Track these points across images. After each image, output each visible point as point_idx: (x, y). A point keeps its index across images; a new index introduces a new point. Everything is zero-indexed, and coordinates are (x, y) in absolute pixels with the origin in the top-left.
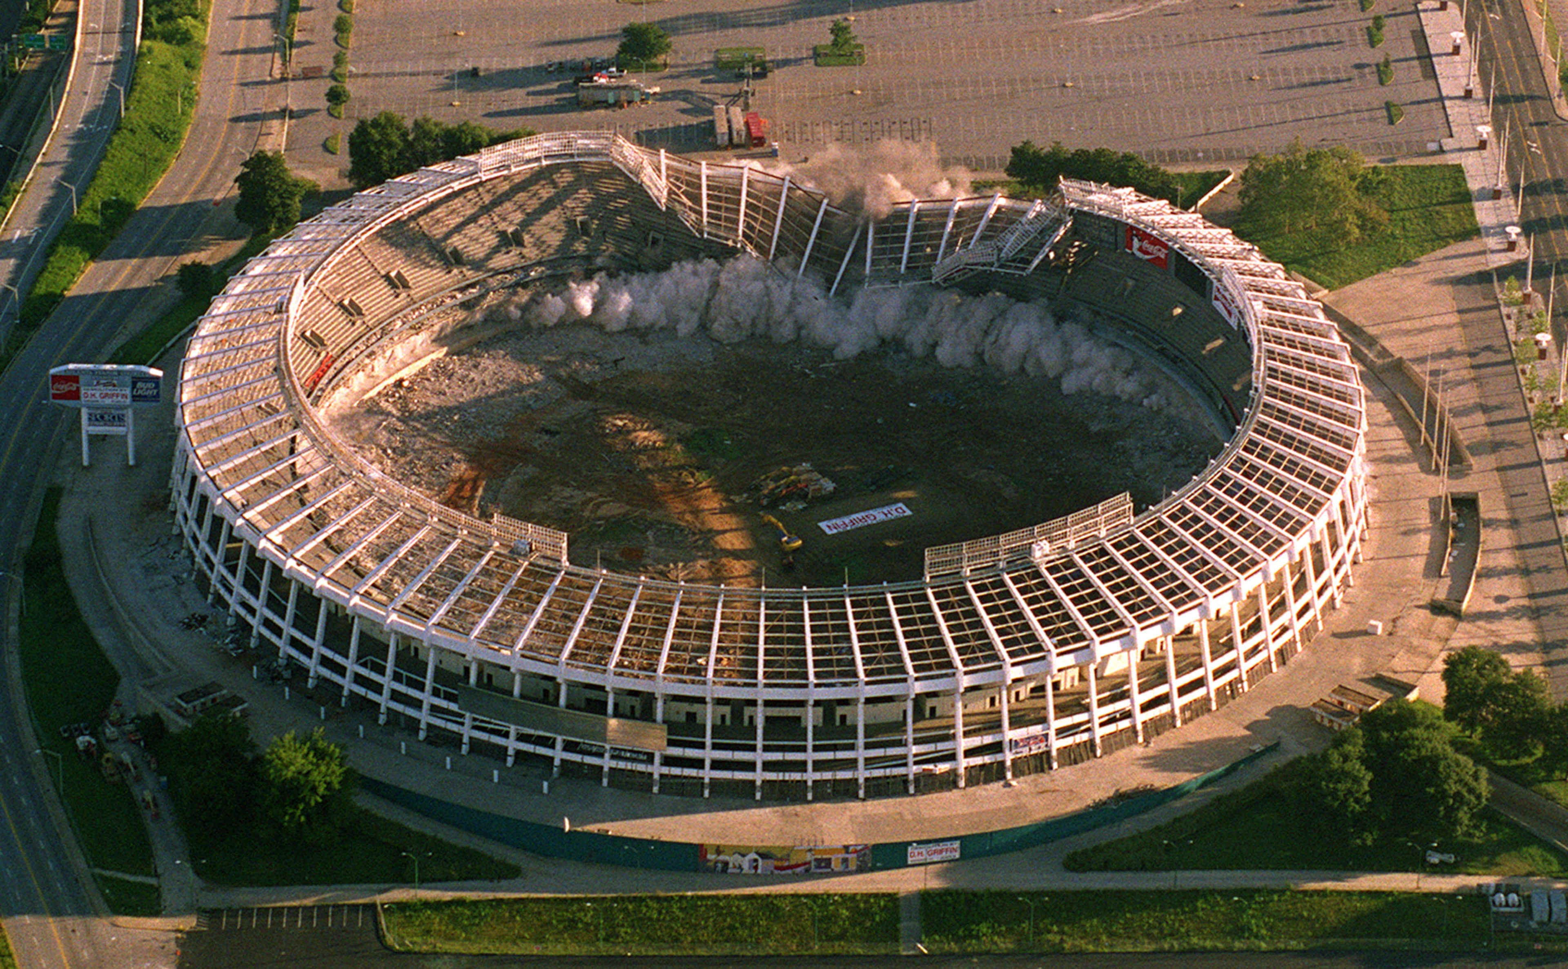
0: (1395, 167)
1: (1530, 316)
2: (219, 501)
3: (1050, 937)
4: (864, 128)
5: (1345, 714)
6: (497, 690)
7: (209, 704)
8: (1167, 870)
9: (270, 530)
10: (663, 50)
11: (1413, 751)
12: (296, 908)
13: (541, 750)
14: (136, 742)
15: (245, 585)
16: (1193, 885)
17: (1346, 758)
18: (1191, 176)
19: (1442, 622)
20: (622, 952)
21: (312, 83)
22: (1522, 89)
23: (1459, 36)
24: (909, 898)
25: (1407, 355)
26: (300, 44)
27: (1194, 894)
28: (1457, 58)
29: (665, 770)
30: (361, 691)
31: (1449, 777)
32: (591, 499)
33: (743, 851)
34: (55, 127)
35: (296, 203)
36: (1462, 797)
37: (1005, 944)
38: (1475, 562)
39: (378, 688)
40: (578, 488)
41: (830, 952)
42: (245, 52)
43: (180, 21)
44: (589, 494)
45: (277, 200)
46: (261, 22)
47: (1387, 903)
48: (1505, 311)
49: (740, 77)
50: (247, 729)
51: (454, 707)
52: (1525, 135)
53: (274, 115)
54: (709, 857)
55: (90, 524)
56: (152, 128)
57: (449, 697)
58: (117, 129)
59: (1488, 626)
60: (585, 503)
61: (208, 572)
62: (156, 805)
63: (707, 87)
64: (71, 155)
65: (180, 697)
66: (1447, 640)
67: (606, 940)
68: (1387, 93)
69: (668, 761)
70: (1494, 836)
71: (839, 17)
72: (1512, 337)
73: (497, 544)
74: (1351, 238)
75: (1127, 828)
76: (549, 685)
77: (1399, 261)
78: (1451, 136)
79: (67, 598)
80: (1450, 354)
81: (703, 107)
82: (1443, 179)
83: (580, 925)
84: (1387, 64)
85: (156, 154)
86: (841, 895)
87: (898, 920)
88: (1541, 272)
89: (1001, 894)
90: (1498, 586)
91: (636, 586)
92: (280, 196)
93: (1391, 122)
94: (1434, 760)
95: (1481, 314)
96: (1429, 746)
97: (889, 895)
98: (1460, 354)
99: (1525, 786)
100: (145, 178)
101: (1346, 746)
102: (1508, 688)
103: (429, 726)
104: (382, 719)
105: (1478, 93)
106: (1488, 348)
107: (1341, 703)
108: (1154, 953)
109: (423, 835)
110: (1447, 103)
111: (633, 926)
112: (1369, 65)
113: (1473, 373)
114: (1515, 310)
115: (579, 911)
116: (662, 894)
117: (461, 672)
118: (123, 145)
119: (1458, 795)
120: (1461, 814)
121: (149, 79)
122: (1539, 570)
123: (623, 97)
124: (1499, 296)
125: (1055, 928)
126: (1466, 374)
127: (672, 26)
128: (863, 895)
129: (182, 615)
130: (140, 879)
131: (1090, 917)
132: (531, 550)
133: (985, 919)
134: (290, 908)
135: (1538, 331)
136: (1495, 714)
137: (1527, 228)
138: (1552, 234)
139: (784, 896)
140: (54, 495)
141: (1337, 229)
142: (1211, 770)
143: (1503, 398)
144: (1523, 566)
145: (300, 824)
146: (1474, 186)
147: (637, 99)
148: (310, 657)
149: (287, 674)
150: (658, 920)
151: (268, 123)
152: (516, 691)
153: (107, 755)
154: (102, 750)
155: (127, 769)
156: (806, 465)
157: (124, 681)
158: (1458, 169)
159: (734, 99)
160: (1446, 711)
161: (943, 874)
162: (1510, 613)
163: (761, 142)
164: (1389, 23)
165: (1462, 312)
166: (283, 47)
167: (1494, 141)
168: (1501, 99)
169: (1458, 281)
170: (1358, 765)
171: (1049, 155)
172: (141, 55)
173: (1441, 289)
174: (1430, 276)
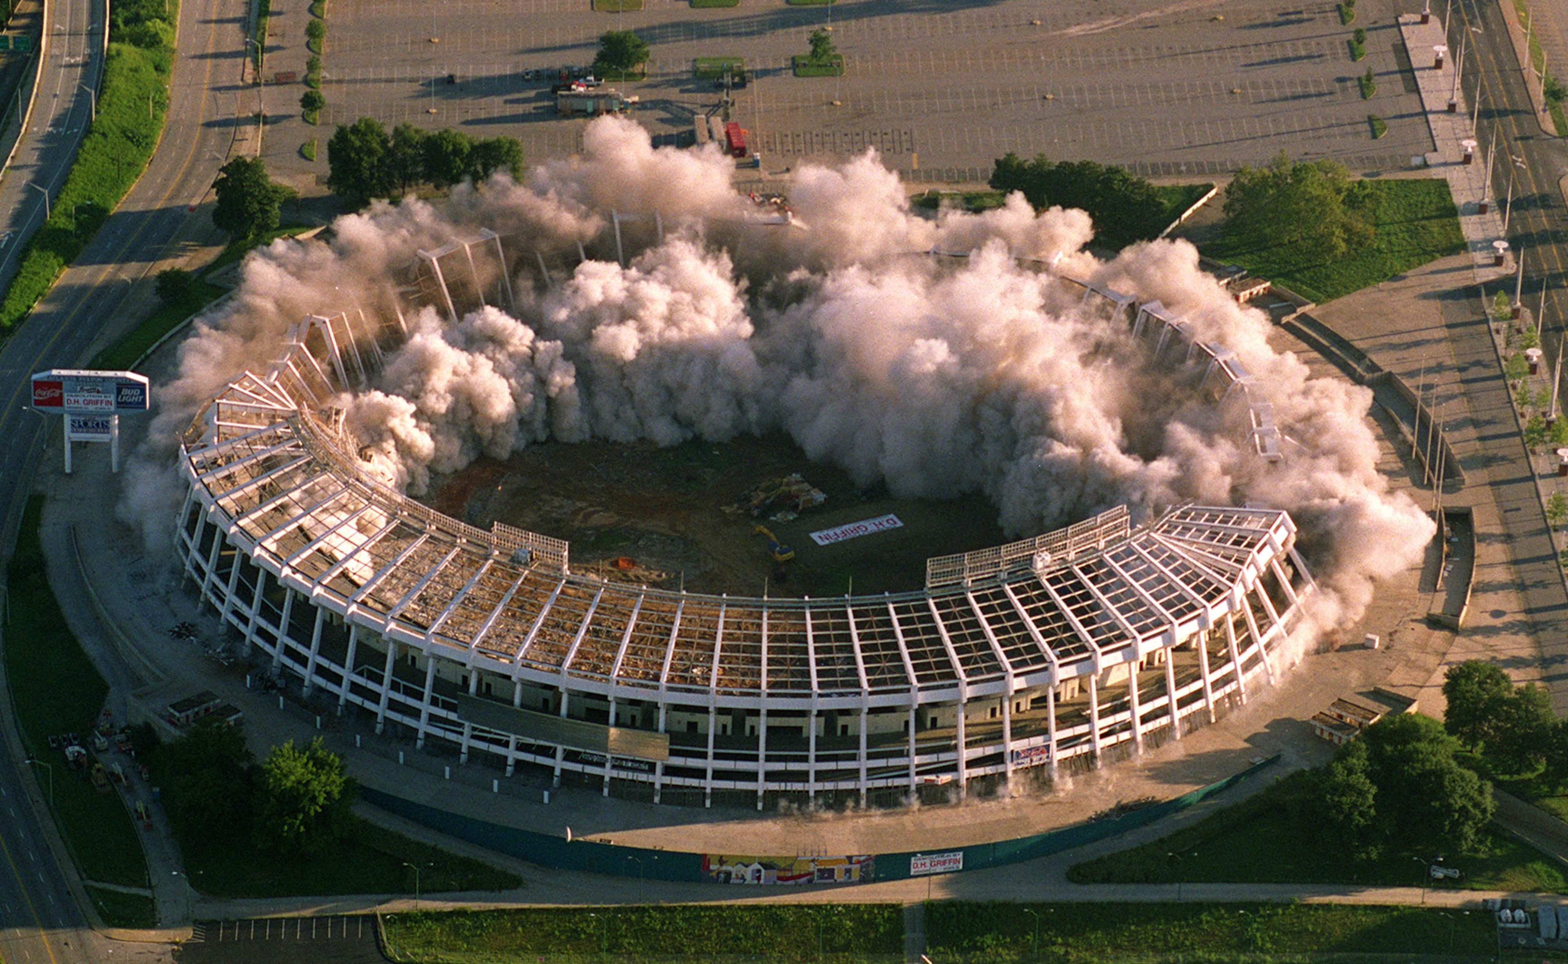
0: (1379, 182)
1: (1519, 331)
2: (212, 508)
3: (1055, 949)
4: (846, 139)
5: (1344, 727)
6: (497, 699)
7: (202, 713)
8: (1171, 881)
9: (265, 538)
10: (639, 60)
11: (1419, 765)
12: (294, 920)
13: (541, 760)
14: (127, 753)
15: (237, 594)
16: (1198, 896)
17: (1350, 771)
18: (1174, 190)
19: (1439, 637)
21: (287, 88)
22: (1505, 103)
23: (1442, 50)
24: (912, 909)
25: (1395, 370)
26: (271, 49)
27: (1198, 907)
28: (1440, 72)
29: (667, 780)
30: (358, 700)
31: (1454, 791)
32: (581, 509)
33: (746, 862)
34: (23, 130)
35: (275, 211)
36: (1468, 812)
37: (1009, 956)
38: (1471, 575)
39: (375, 697)
40: (569, 498)
42: (216, 56)
43: (148, 23)
44: (579, 504)
45: (256, 206)
46: (230, 26)
47: (1392, 918)
48: (1493, 325)
49: (719, 87)
50: (243, 739)
51: (453, 716)
52: (1510, 148)
53: (247, 121)
54: (712, 867)
55: (72, 532)
56: (123, 132)
57: (446, 706)
58: (88, 131)
59: (1486, 640)
60: (576, 512)
61: (199, 580)
62: (148, 817)
63: (686, 96)
64: (41, 158)
65: (172, 706)
66: (1444, 654)
67: (609, 951)
68: (1370, 107)
69: (669, 771)
70: (1498, 851)
71: (816, 27)
72: (1501, 352)
73: (497, 553)
74: (1338, 252)
75: (1129, 838)
76: (549, 694)
77: (1386, 275)
78: (1435, 150)
79: (53, 607)
80: (1439, 368)
81: (683, 117)
82: (1428, 193)
83: (583, 936)
84: (1369, 78)
85: (128, 159)
86: (844, 906)
87: (902, 931)
88: (1531, 287)
89: (1006, 905)
90: (1493, 601)
91: (638, 595)
92: (260, 203)
93: (1374, 137)
94: (1439, 774)
95: (1469, 329)
96: (1434, 760)
97: (893, 906)
98: (1450, 368)
99: (1527, 801)
100: (118, 184)
101: (1349, 759)
102: (1511, 703)
103: (427, 735)
104: (379, 728)
105: (1462, 107)
106: (1478, 363)
107: (1340, 716)
109: (422, 845)
110: (1431, 117)
111: (635, 937)
112: (1350, 79)
113: (1463, 388)
114: (1505, 325)
115: (581, 921)
116: (666, 904)
117: (460, 681)
118: (94, 149)
119: (1463, 810)
120: (1466, 829)
121: (118, 82)
122: (1535, 585)
123: (602, 106)
124: (1488, 311)
125: (1060, 940)
126: (1456, 389)
127: (652, 35)
128: (867, 906)
129: (172, 624)
130: (134, 891)
131: (1094, 929)
132: (532, 559)
133: (990, 930)
134: (288, 920)
135: (1529, 346)
136: (1497, 728)
137: (1515, 243)
138: (1540, 249)
139: (787, 907)
140: (36, 503)
141: (1324, 244)
142: (1212, 781)
143: (1495, 412)
144: (1519, 581)
145: (298, 833)
146: (1459, 199)
147: (616, 107)
148: (305, 666)
149: (281, 683)
150: (661, 930)
151: (242, 128)
152: (517, 701)
153: (97, 766)
154: (93, 761)
155: (119, 780)
156: (796, 476)
157: (112, 689)
158: (1443, 184)
159: (713, 108)
160: (1447, 725)
161: (946, 885)
162: (1508, 627)
163: (742, 152)
164: (1370, 37)
165: (1450, 326)
166: (255, 52)
167: (1479, 155)
168: (1485, 115)
169: (1446, 296)
170: (1362, 778)
171: (1033, 168)
172: (109, 58)
173: (1430, 303)
174: (1417, 290)
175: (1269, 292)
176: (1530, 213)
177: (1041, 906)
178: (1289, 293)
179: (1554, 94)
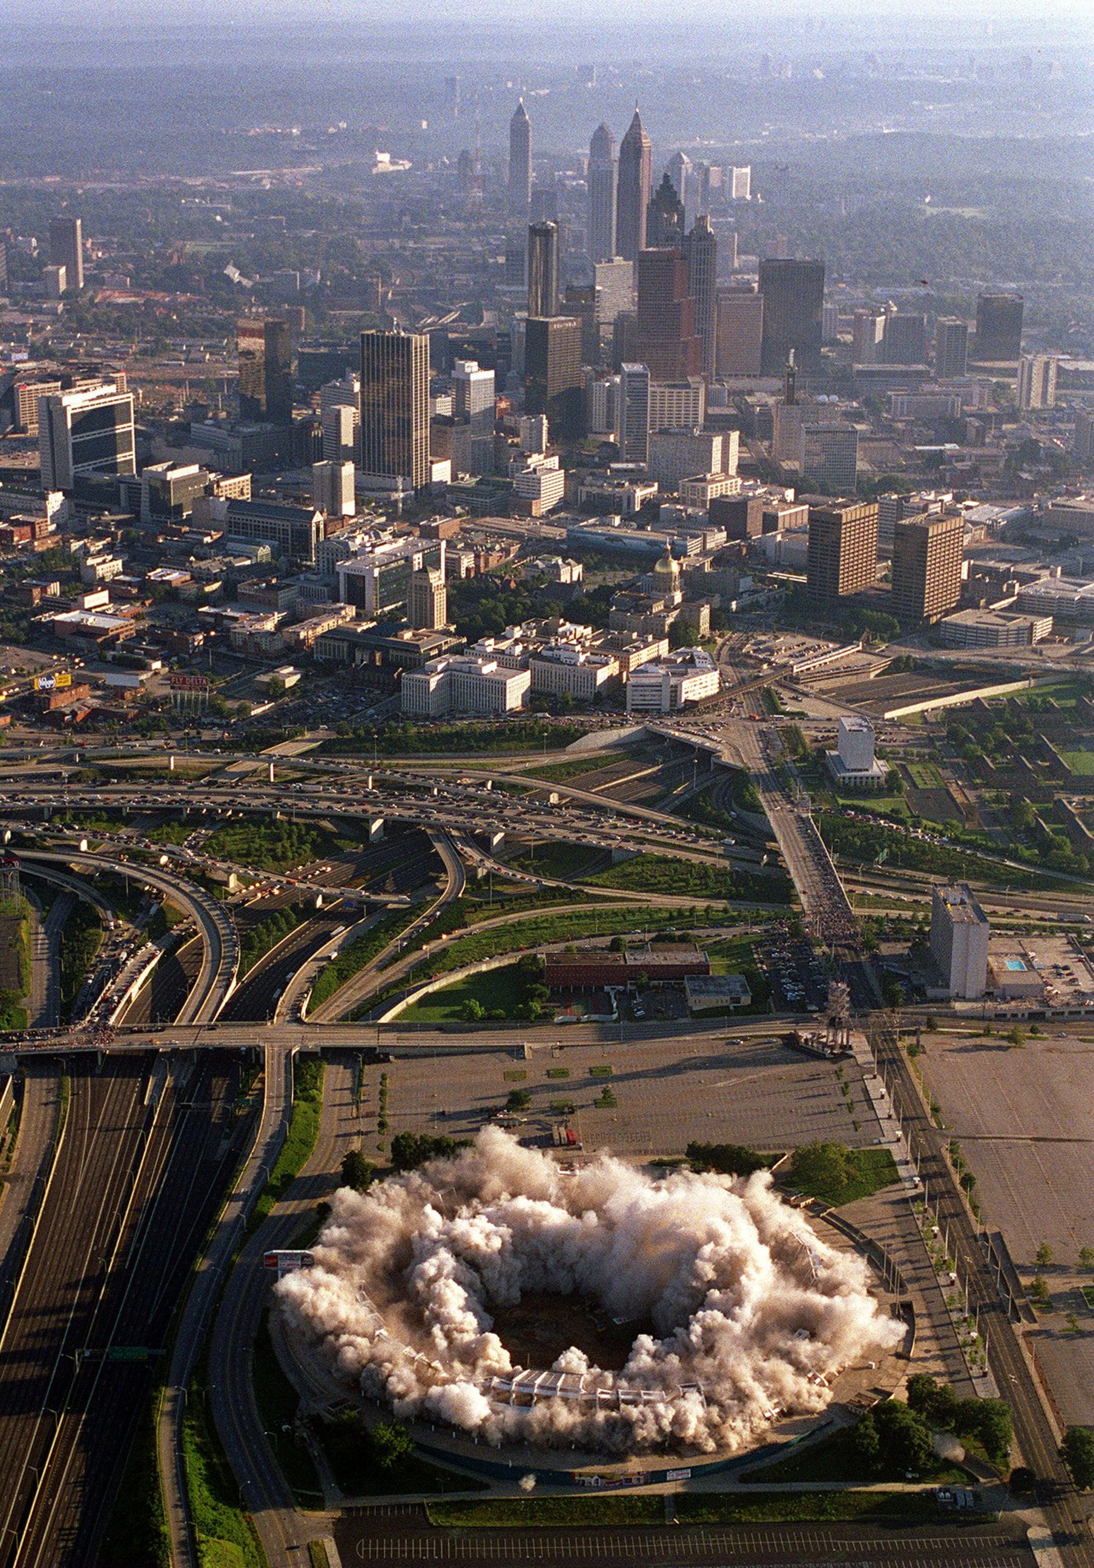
0: (860, 1151)
1: (927, 1219)
3: (734, 1515)
4: (620, 1136)
5: (862, 1406)
7: (343, 1409)
8: (787, 1482)
10: (527, 1102)
11: (897, 1425)
14: (309, 1428)
16: (799, 1489)
17: (866, 1428)
18: (768, 1156)
19: (901, 1363)
20: (538, 1524)
21: (371, 1118)
22: (913, 1115)
23: (883, 1091)
24: (668, 1497)
25: (873, 1238)
26: (364, 1101)
27: (800, 1494)
28: (883, 1101)
31: (914, 1436)
33: (592, 1476)
34: (257, 1141)
36: (921, 1446)
37: (714, 1519)
38: (915, 1334)
41: (634, 1523)
42: (340, 1105)
43: (311, 1091)
46: (345, 1092)
47: (890, 1497)
48: (916, 1216)
49: (563, 1113)
50: (362, 1421)
52: (917, 1134)
53: (354, 1134)
54: (576, 1478)
56: (301, 1140)
58: (285, 1141)
59: (923, 1364)
62: (319, 1458)
63: (548, 1118)
64: (265, 1153)
65: (329, 1406)
66: (905, 1371)
67: (531, 1519)
68: (853, 1117)
70: (936, 1465)
71: (604, 1086)
72: (920, 1228)
74: (843, 1184)
75: (766, 1461)
77: (865, 1194)
78: (883, 1136)
80: (893, 1236)
81: (547, 1127)
82: (882, 1156)
83: (518, 1512)
84: (852, 1104)
85: (303, 1153)
86: (637, 1496)
87: (664, 1507)
88: (932, 1198)
89: (711, 1495)
90: (926, 1345)
92: (362, 1170)
93: (856, 1130)
94: (907, 1428)
95: (905, 1218)
96: (904, 1421)
97: (659, 1495)
98: (898, 1236)
100: (299, 1164)
101: (866, 1422)
102: (937, 1393)
105: (894, 1116)
106: (910, 1234)
107: (859, 1401)
108: (783, 1522)
109: (444, 1470)
110: (881, 1121)
111: (542, 1512)
112: (843, 1104)
113: (904, 1245)
114: (920, 1216)
115: (518, 1505)
116: (556, 1496)
118: (288, 1148)
119: (919, 1446)
120: (920, 1454)
121: (298, 1118)
122: (943, 1337)
123: (511, 1123)
124: (912, 1210)
125: (737, 1511)
126: (901, 1246)
127: (531, 1091)
128: (647, 1496)
130: (315, 1493)
131: (753, 1505)
133: (704, 1507)
135: (932, 1226)
136: (931, 1406)
137: (923, 1178)
138: (934, 1181)
139: (611, 1496)
141: (837, 1180)
142: (804, 1434)
143: (919, 1257)
144: (936, 1336)
145: (389, 1466)
146: (896, 1158)
147: (517, 1124)
150: (554, 1509)
151: (352, 1137)
153: (297, 1434)
154: (294, 1432)
155: (306, 1441)
157: (302, 1398)
158: (889, 1151)
159: (560, 1123)
160: (908, 1405)
161: (683, 1485)
162: (932, 1358)
163: (574, 1143)
164: (851, 1085)
165: (896, 1217)
166: (357, 1103)
167: (903, 1138)
168: (905, 1119)
169: (894, 1203)
170: (872, 1431)
171: (705, 1148)
172: (294, 1107)
173: (886, 1206)
174: (880, 1201)
175: (814, 1203)
176: (928, 1164)
177: (727, 1495)
178: (822, 1202)
179: (935, 1110)
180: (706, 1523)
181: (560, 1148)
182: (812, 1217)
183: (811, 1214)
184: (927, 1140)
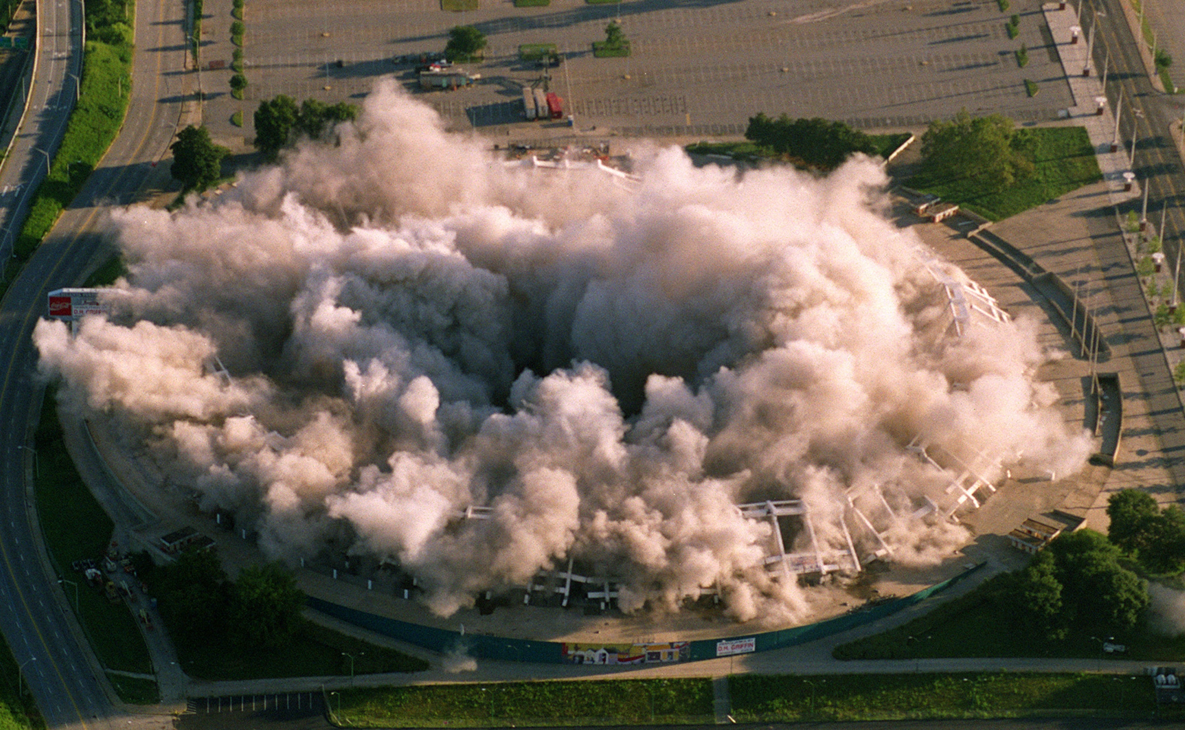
0: (1035, 130)
1: (1146, 240)
3: (827, 709)
4: (635, 104)
5: (1034, 540)
7: (186, 543)
8: (910, 658)
10: (479, 47)
11: (1093, 569)
12: (262, 696)
14: (131, 573)
16: (932, 669)
17: (1043, 574)
18: (883, 138)
19: (1100, 471)
20: (509, 725)
21: (219, 72)
22: (1126, 69)
23: (1077, 30)
24: (719, 681)
25: (1056, 270)
26: (205, 44)
27: (931, 677)
28: (1075, 46)
31: (1120, 587)
33: (595, 648)
34: (26, 108)
35: (217, 165)
36: (1131, 603)
37: (792, 715)
38: (1120, 424)
41: (663, 722)
42: (164, 49)
43: (114, 26)
45: (203, 163)
46: (174, 27)
47: (1077, 682)
48: (1126, 236)
49: (539, 66)
50: (218, 563)
52: (1131, 103)
53: (190, 98)
54: (569, 652)
56: (101, 108)
58: (75, 108)
59: (1134, 473)
62: (149, 621)
63: (515, 74)
64: (41, 128)
65: (164, 538)
66: (1104, 484)
67: (496, 716)
68: (1025, 73)
71: (609, 20)
72: (1133, 256)
74: (1008, 183)
75: (878, 626)
77: (1043, 200)
78: (1075, 105)
79: (69, 465)
80: (1088, 269)
81: (514, 89)
82: (1072, 138)
83: (476, 705)
84: (1023, 52)
85: (105, 128)
86: (669, 680)
87: (712, 698)
88: (1155, 206)
89: (789, 678)
90: (1138, 443)
92: (205, 159)
93: (1029, 95)
94: (1108, 575)
95: (1108, 239)
96: (1104, 564)
97: (705, 680)
98: (1096, 269)
100: (98, 147)
101: (1041, 565)
102: (1158, 520)
105: (1093, 72)
106: (1116, 265)
107: (1030, 532)
108: (904, 720)
109: (355, 639)
110: (1071, 80)
111: (515, 705)
112: (1009, 53)
113: (1106, 283)
114: (1135, 236)
115: (474, 694)
116: (536, 681)
118: (80, 121)
119: (1128, 602)
120: (1130, 615)
121: (95, 70)
122: (1169, 431)
123: (454, 81)
124: (1122, 225)
125: (830, 703)
126: (1101, 284)
127: (486, 28)
128: (685, 679)
130: (143, 676)
131: (855, 694)
133: (778, 696)
134: (257, 696)
135: (1154, 252)
136: (1147, 539)
137: (1140, 174)
138: (1159, 179)
139: (627, 681)
140: (52, 389)
141: (997, 177)
142: (937, 582)
143: (1131, 301)
144: (1156, 428)
146: (1096, 141)
147: (464, 83)
150: (534, 701)
151: (187, 103)
153: (111, 583)
154: (106, 580)
155: (126, 594)
157: (117, 526)
158: (1083, 130)
159: (536, 82)
160: (1109, 537)
161: (744, 662)
162: (1149, 463)
163: (559, 115)
164: (1023, 20)
165: (1093, 237)
166: (193, 46)
167: (1107, 109)
168: (1112, 77)
169: (1089, 214)
170: (1051, 579)
171: (778, 123)
172: (87, 52)
173: (1079, 219)
174: (1068, 211)
175: (957, 214)
176: (1148, 152)
177: (815, 678)
178: (972, 214)
179: (1163, 62)
180: (781, 722)
181: (537, 124)
182: (955, 237)
183: (953, 232)
184: (1148, 114)
